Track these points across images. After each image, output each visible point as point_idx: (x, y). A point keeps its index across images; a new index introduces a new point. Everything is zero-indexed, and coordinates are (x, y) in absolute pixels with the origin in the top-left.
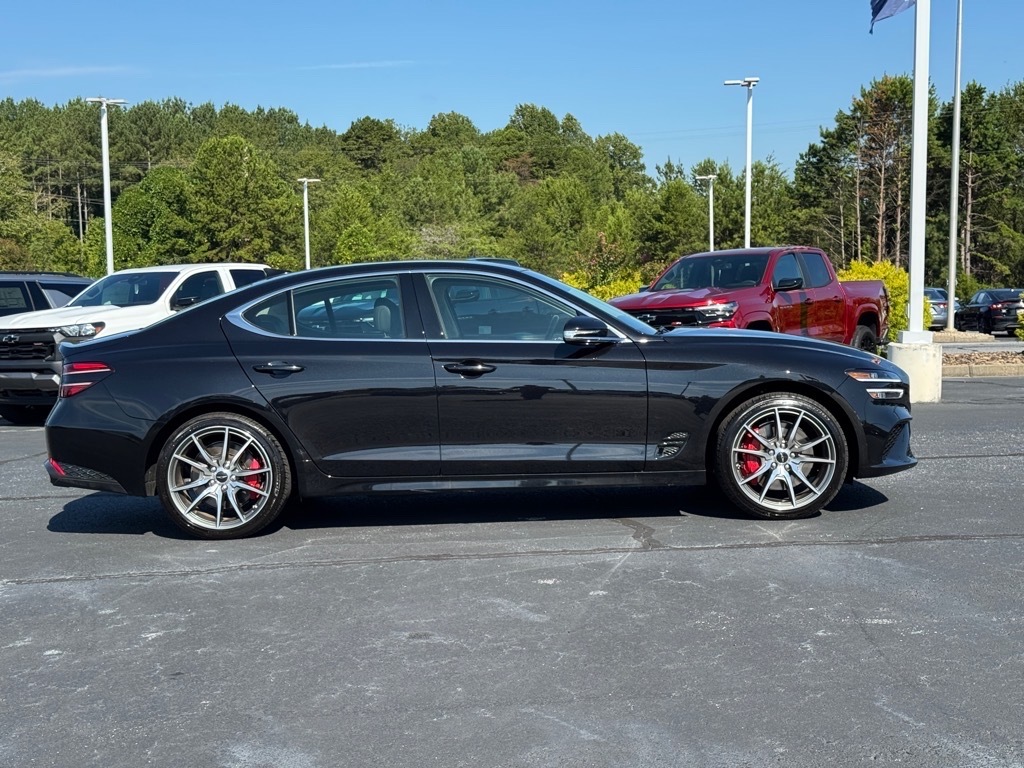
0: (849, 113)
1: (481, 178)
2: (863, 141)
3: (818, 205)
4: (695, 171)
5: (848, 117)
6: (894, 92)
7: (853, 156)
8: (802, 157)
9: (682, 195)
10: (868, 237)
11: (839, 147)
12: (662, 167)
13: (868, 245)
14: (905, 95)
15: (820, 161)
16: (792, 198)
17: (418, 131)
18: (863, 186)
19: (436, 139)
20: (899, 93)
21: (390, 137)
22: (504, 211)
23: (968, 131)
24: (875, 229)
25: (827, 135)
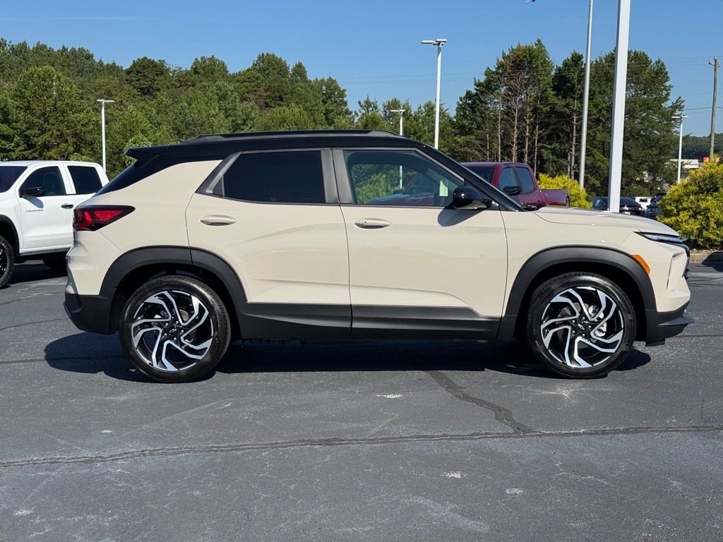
0: (494, 70)
1: (230, 105)
2: (503, 90)
3: (472, 133)
4: (385, 107)
5: (493, 73)
6: (525, 57)
7: (496, 100)
8: (461, 99)
9: (376, 123)
10: (506, 158)
11: (487, 93)
12: (363, 103)
14: (533, 59)
15: (474, 103)
16: (454, 128)
17: (183, 69)
18: (503, 122)
19: (196, 76)
20: (528, 57)
21: (162, 73)
23: (573, 85)
24: (510, 152)
25: (478, 85)
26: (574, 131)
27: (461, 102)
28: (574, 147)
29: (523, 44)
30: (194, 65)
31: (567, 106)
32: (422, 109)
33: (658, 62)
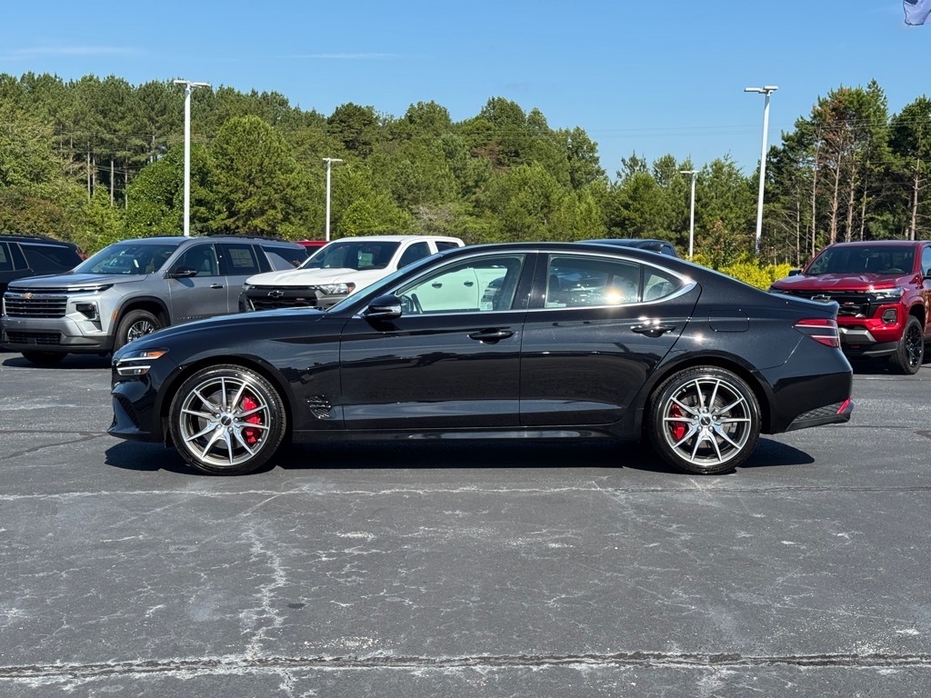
0: (809, 120)
1: (459, 163)
2: (820, 145)
3: (777, 201)
4: (656, 165)
5: (808, 123)
6: (851, 102)
7: (810, 159)
9: (648, 186)
10: (822, 232)
11: (798, 150)
12: (627, 160)
13: (821, 239)
14: (861, 105)
15: (779, 162)
17: (396, 117)
18: (819, 186)
19: (413, 126)
20: (855, 103)
21: (370, 122)
22: (480, 194)
23: (916, 139)
24: (828, 225)
25: (787, 139)
26: (916, 198)
28: (914, 219)
29: (847, 87)
30: (409, 112)
31: (907, 166)
32: (709, 168)
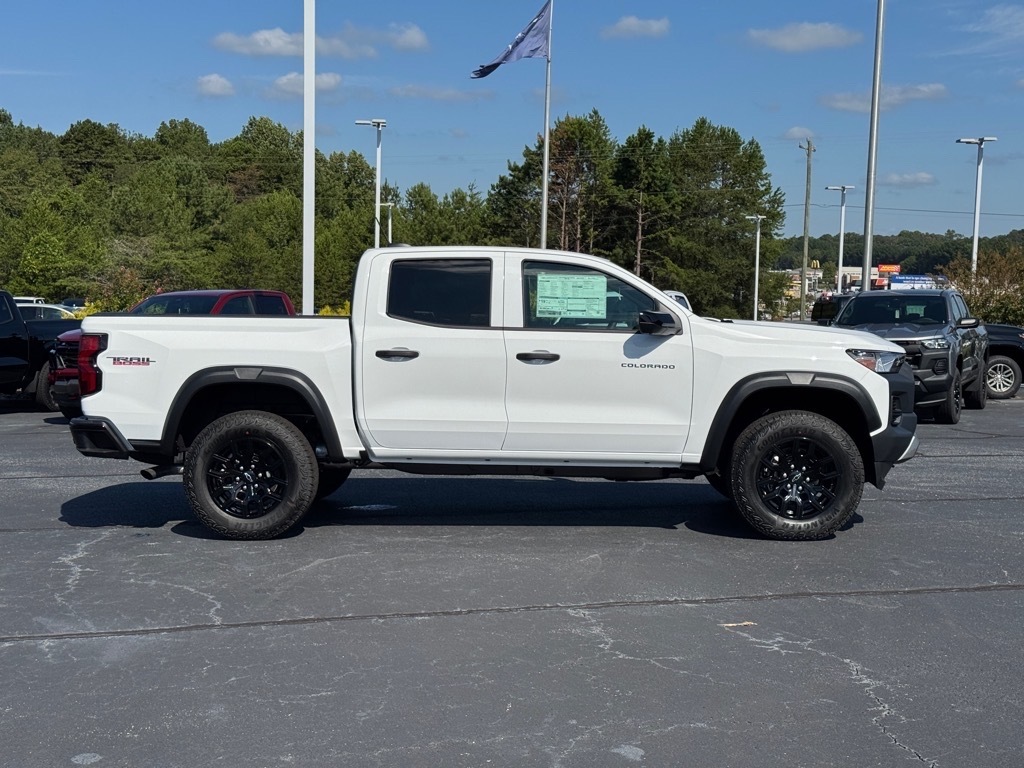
1: (194, 190)
3: (507, 234)
5: (534, 153)
7: (537, 190)
8: (493, 188)
11: (525, 181)
15: (509, 193)
17: (145, 137)
21: (113, 143)
22: (218, 225)
23: (639, 172)
25: (514, 169)
26: (640, 232)
27: (493, 192)
28: (639, 254)
29: (573, 116)
30: (160, 130)
31: (631, 198)
32: (450, 199)
33: (751, 143)
